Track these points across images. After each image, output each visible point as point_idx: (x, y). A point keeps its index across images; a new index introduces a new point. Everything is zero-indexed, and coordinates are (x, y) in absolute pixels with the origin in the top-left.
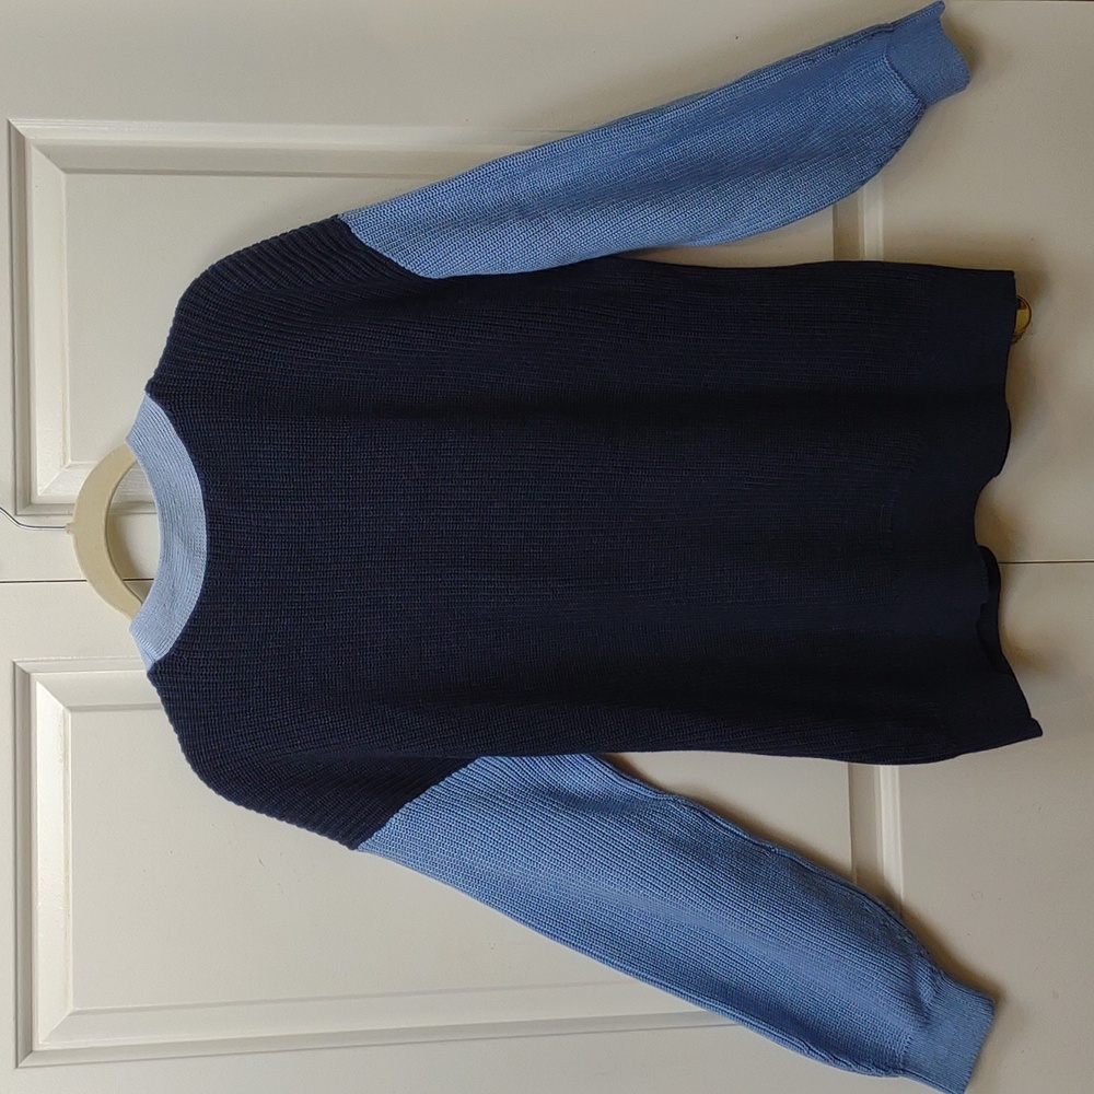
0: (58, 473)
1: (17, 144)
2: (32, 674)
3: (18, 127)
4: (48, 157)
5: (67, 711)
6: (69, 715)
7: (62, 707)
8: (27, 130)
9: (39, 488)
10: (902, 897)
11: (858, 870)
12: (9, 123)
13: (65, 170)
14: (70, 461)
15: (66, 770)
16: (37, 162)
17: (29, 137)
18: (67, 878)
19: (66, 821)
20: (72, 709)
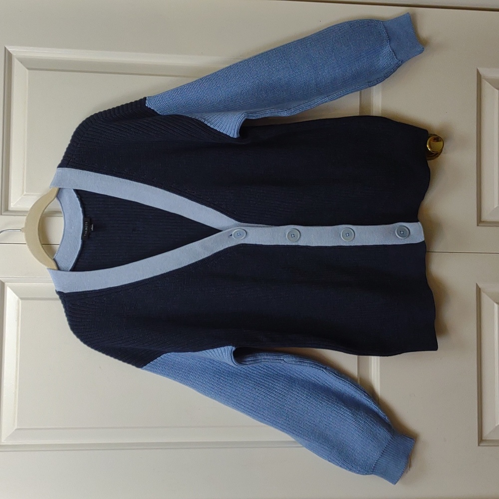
0: (20, 198)
1: (9, 57)
2: (6, 284)
3: (9, 50)
4: (22, 63)
5: (19, 299)
6: (20, 301)
7: (17, 297)
8: (13, 51)
9: (12, 204)
10: (379, 395)
11: (360, 378)
12: (5, 48)
13: (29, 69)
14: (25, 193)
15: (18, 325)
16: (17, 65)
17: (14, 54)
18: (16, 371)
19: (17, 346)
20: (22, 299)
